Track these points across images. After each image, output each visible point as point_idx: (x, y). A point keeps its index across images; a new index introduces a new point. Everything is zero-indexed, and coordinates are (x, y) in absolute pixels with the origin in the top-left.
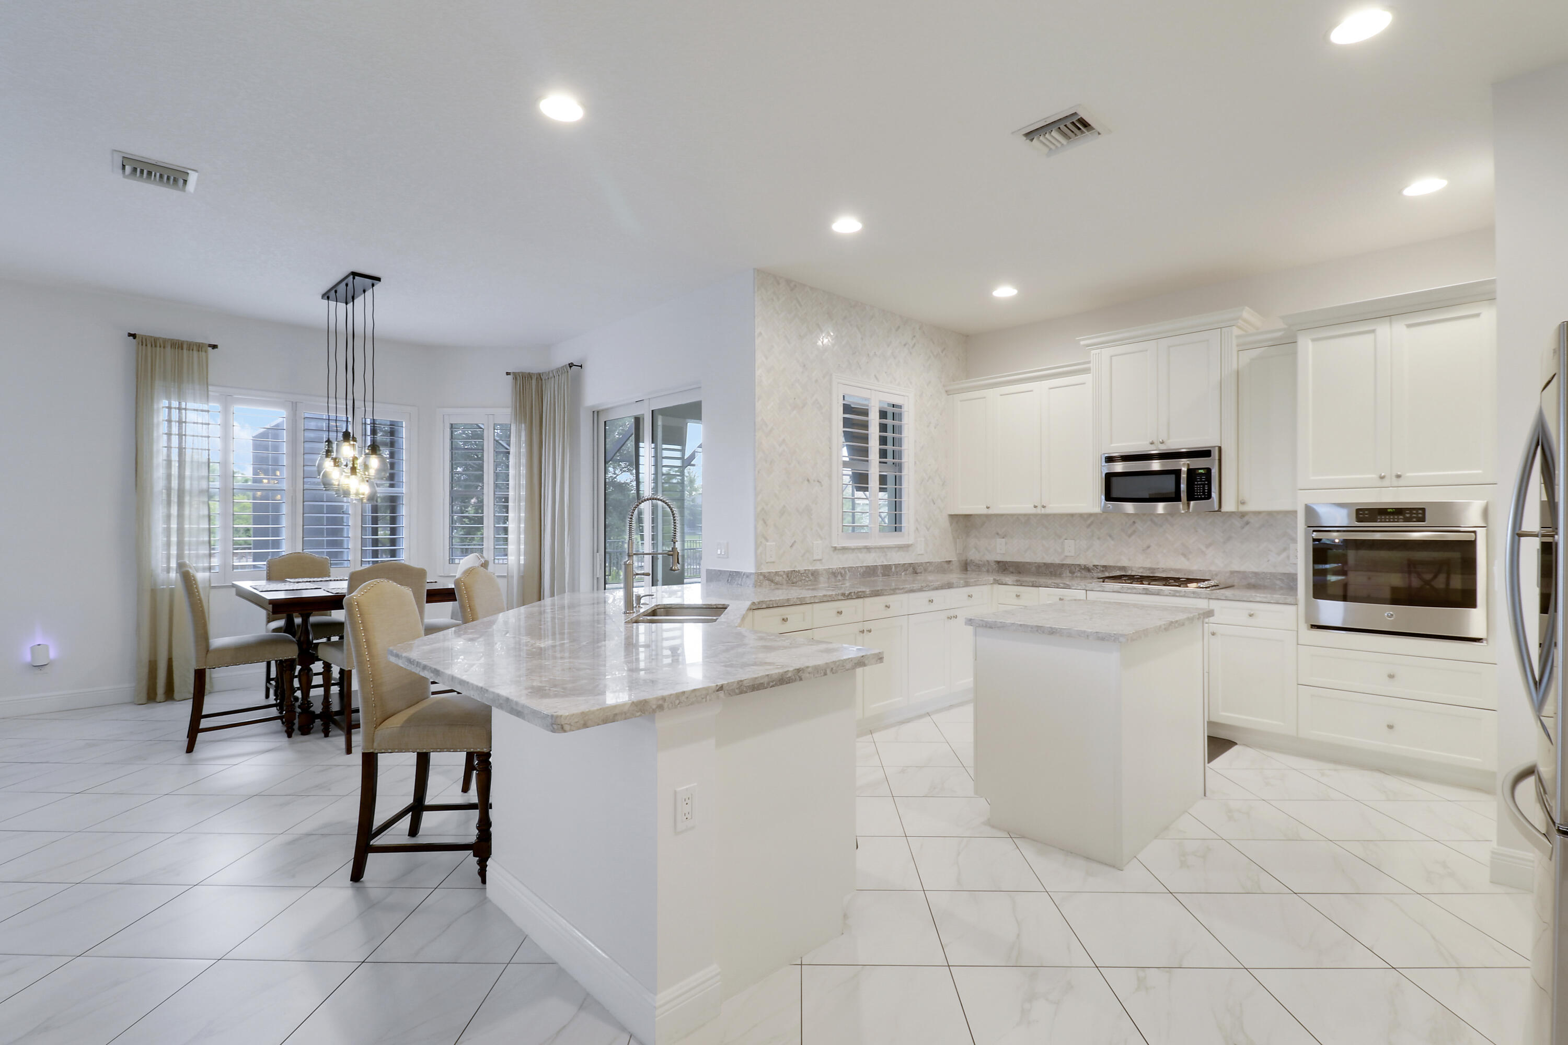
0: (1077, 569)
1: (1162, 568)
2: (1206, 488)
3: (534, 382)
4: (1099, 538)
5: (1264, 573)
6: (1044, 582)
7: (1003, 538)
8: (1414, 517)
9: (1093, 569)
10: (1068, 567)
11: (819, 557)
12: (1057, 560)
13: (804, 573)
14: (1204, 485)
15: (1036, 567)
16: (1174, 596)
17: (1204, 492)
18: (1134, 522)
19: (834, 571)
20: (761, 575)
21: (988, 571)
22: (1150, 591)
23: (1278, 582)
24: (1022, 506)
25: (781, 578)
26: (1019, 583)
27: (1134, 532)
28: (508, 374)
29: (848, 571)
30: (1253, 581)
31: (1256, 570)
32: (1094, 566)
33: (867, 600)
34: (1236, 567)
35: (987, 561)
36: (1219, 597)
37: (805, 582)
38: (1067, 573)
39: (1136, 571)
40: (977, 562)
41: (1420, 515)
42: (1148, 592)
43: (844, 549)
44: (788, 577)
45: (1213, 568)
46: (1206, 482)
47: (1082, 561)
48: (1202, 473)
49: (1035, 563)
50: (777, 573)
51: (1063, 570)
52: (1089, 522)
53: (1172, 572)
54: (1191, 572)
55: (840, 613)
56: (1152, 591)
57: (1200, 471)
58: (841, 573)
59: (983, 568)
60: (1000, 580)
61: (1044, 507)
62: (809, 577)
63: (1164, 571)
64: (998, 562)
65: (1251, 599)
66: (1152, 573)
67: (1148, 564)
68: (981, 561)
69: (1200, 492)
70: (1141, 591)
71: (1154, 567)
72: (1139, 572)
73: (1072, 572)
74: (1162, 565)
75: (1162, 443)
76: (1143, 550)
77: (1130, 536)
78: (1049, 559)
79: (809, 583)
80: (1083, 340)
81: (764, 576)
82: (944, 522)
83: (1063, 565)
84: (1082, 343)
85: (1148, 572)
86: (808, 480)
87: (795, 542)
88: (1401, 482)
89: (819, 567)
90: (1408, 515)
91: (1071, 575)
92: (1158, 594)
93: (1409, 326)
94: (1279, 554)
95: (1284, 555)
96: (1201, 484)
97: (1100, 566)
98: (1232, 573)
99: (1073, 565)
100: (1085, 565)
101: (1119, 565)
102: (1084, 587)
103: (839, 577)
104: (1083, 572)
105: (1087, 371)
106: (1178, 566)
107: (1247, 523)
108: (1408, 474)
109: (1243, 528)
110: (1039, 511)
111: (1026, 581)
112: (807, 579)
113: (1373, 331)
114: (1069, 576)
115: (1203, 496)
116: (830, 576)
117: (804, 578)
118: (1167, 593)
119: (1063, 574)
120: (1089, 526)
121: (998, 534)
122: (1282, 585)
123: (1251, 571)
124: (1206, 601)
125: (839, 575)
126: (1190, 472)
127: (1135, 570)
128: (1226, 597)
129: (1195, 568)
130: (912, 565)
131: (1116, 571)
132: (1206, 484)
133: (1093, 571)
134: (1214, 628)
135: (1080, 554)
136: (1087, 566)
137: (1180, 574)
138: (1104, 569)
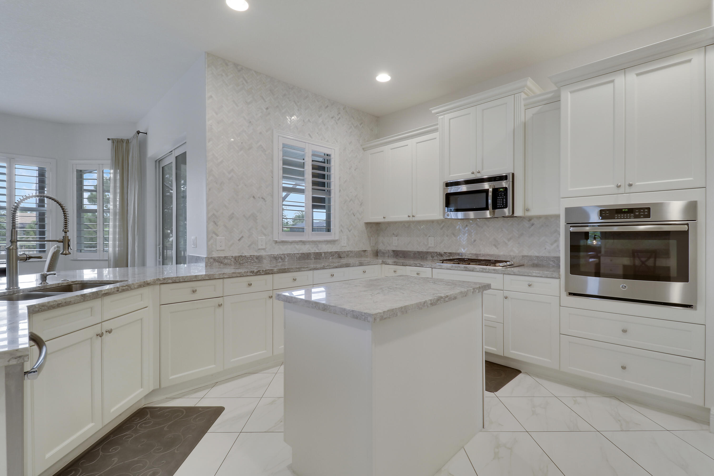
0: (435, 255)
1: (483, 254)
2: (504, 201)
3: (124, 144)
4: (447, 236)
5: (543, 256)
6: (409, 263)
7: (397, 236)
8: (642, 215)
9: (444, 255)
10: (430, 254)
11: (264, 247)
12: (425, 250)
13: (249, 258)
14: (503, 199)
15: (413, 254)
16: (482, 272)
17: (503, 204)
19: (275, 256)
20: (211, 259)
21: (388, 257)
23: (551, 263)
24: (403, 217)
25: (230, 260)
26: (395, 264)
27: (467, 231)
28: (109, 139)
29: (286, 256)
30: (536, 262)
31: (537, 255)
32: (444, 253)
33: (275, 275)
34: (525, 253)
35: (388, 250)
36: (510, 273)
37: (250, 263)
38: (430, 257)
39: (468, 256)
40: (383, 251)
41: (646, 213)
42: (467, 269)
43: (283, 242)
44: (235, 260)
45: (512, 254)
46: (504, 197)
47: (438, 250)
48: (502, 191)
49: (413, 251)
50: (225, 258)
51: (428, 255)
52: (442, 226)
53: (488, 256)
54: (499, 256)
55: (250, 285)
56: (470, 268)
57: (501, 190)
58: (281, 258)
59: (386, 255)
60: (385, 261)
61: (413, 216)
62: (254, 260)
63: (484, 255)
64: (394, 251)
65: (530, 275)
66: (476, 257)
67: (474, 252)
68: (385, 251)
69: (501, 204)
72: (469, 257)
73: (433, 257)
74: (482, 252)
75: (479, 172)
76: (472, 242)
78: (420, 249)
79: (255, 264)
80: (433, 110)
81: (214, 260)
82: (362, 227)
83: (428, 252)
84: (433, 112)
85: (474, 256)
86: (254, 197)
87: (242, 237)
88: (633, 189)
89: (263, 253)
90: (637, 213)
91: (432, 258)
92: (472, 271)
93: (638, 75)
94: (552, 244)
95: (555, 245)
96: (502, 198)
97: (448, 253)
98: (523, 256)
99: (433, 252)
100: (439, 252)
102: (431, 266)
103: (280, 260)
104: (438, 257)
105: (436, 130)
106: (491, 253)
107: (533, 225)
108: (637, 184)
109: (530, 228)
110: (411, 219)
112: (253, 261)
113: (613, 81)
114: (431, 259)
115: (502, 206)
116: (272, 259)
117: (250, 261)
118: (478, 270)
119: (427, 258)
120: (442, 229)
121: (394, 234)
122: (554, 264)
123: (535, 255)
124: (502, 275)
125: (280, 259)
126: (495, 191)
128: (514, 273)
129: (502, 253)
130: (337, 253)
131: (456, 256)
132: (504, 198)
133: (444, 256)
134: (506, 293)
135: (437, 245)
136: (441, 253)
137: (492, 258)
138: (450, 255)
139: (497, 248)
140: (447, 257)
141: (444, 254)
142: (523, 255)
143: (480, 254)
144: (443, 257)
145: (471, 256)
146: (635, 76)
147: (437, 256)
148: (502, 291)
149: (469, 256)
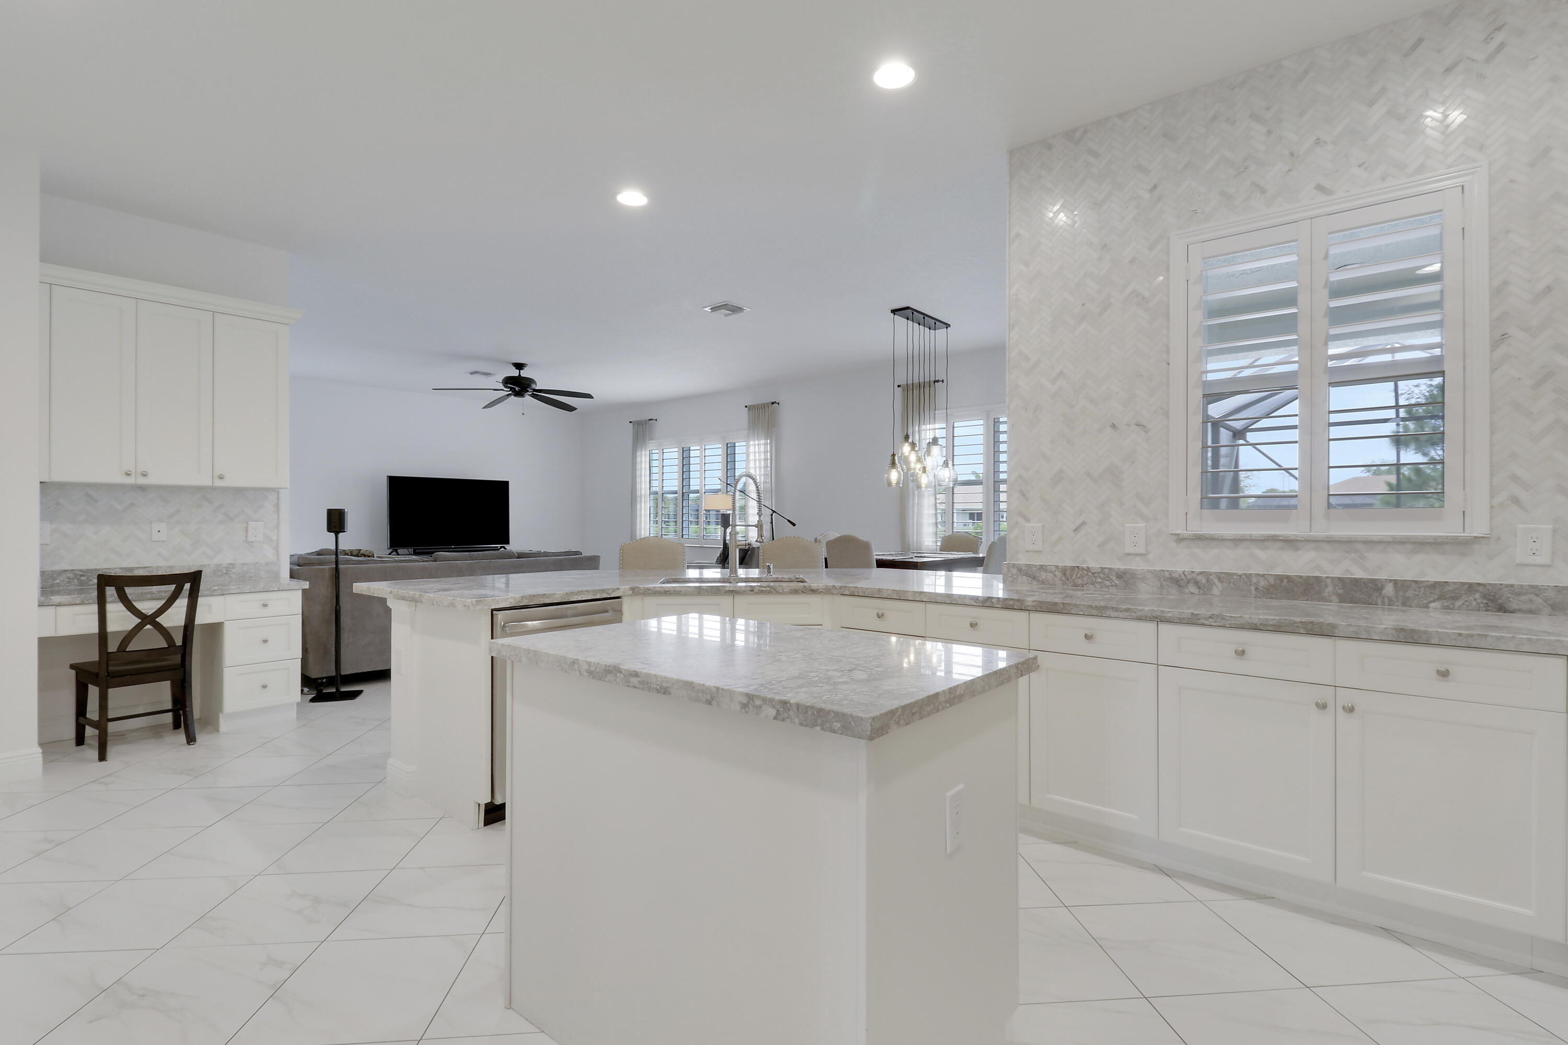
11: (1141, 550)
13: (1099, 573)
19: (1174, 575)
20: (1013, 567)
25: (1052, 575)
29: (1216, 581)
37: (1102, 587)
44: (1064, 574)
50: (1042, 568)
58: (1196, 583)
62: (1110, 580)
79: (1113, 590)
81: (1020, 570)
86: (1114, 426)
87: (1084, 523)
89: (1138, 565)
103: (1192, 588)
112: (1108, 583)
116: (1164, 583)
117: (1100, 580)
125: (1190, 585)
130: (1481, 589)
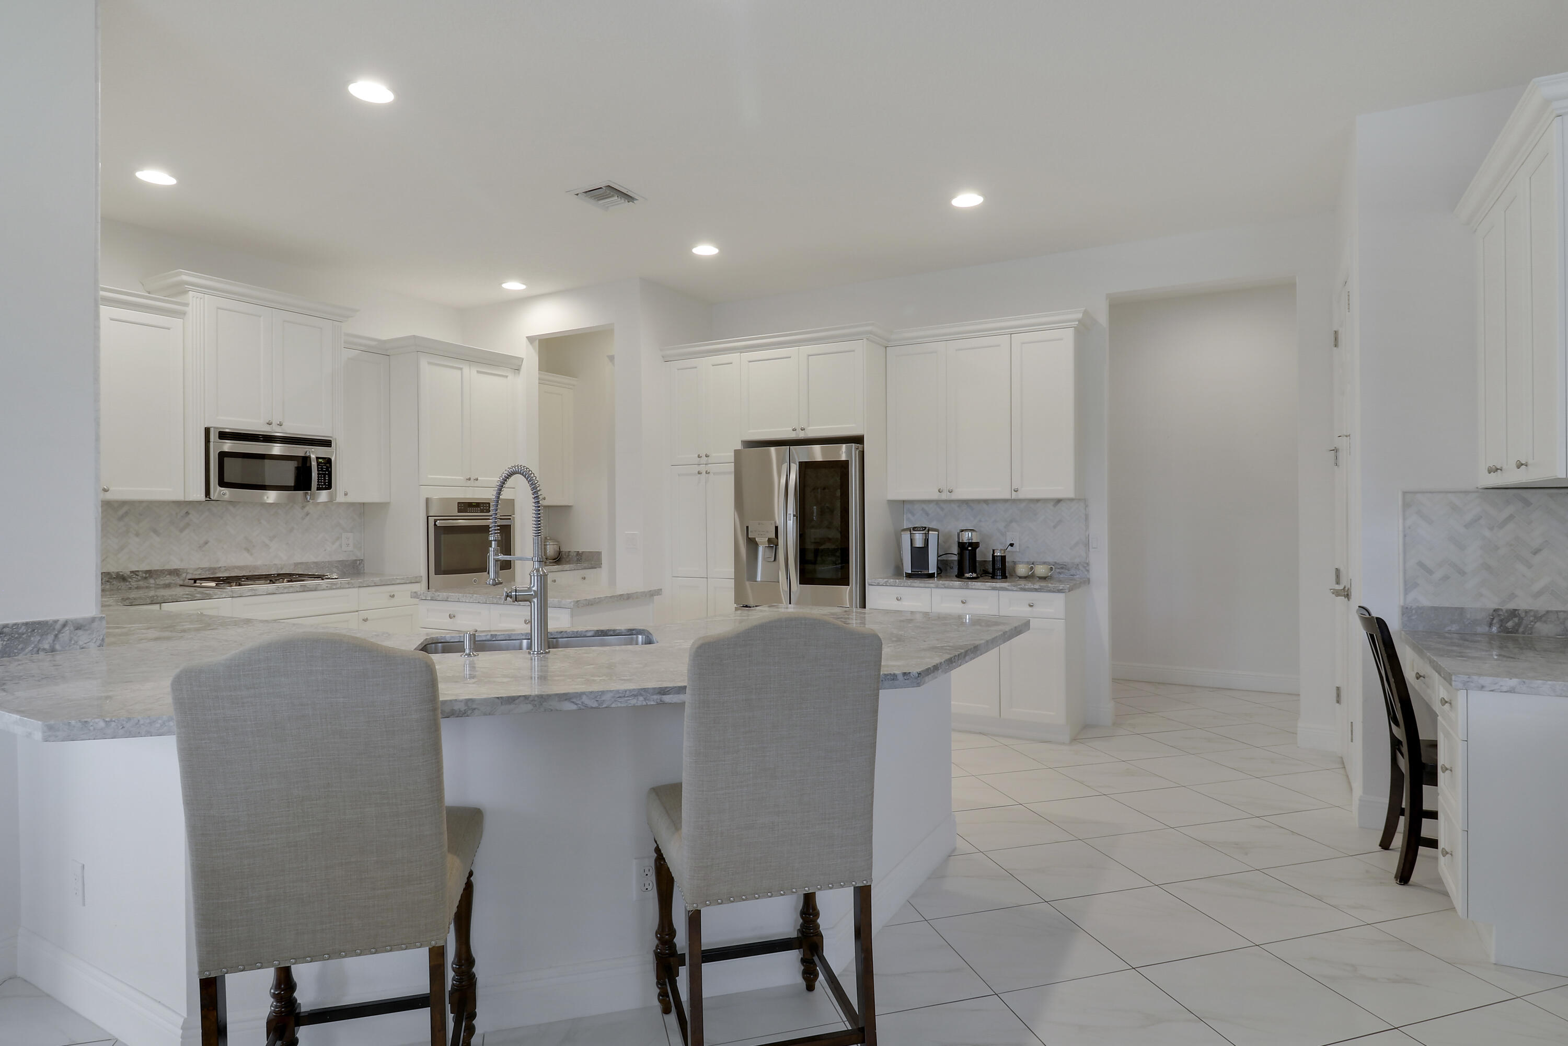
1: (225, 567)
2: (327, 478)
4: (137, 535)
6: (170, 596)
9: (130, 577)
18: (187, 513)
22: (308, 588)
26: (127, 602)
27: (188, 525)
41: (487, 508)
48: (319, 462)
53: (236, 570)
61: (106, 490)
63: (226, 570)
66: (212, 574)
67: (206, 564)
69: (325, 482)
70: (298, 590)
71: (213, 566)
75: (280, 425)
76: (200, 547)
77: (182, 531)
85: (207, 572)
90: (482, 508)
92: (315, 589)
93: (478, 372)
96: (323, 474)
97: (141, 571)
101: (167, 567)
105: (176, 314)
106: (241, 563)
107: (307, 514)
109: (303, 519)
111: (140, 598)
113: (461, 369)
118: (324, 586)
120: (121, 518)
127: (191, 572)
129: (259, 563)
131: (165, 577)
132: (327, 474)
133: (130, 580)
134: (364, 614)
135: (106, 557)
136: (121, 573)
137: (244, 572)
138: (147, 575)
139: (251, 554)
140: (139, 580)
141: (132, 574)
142: (295, 562)
143: (220, 567)
144: (130, 582)
145: (199, 573)
146: (476, 372)
147: (111, 581)
148: (357, 613)
149: (195, 573)
